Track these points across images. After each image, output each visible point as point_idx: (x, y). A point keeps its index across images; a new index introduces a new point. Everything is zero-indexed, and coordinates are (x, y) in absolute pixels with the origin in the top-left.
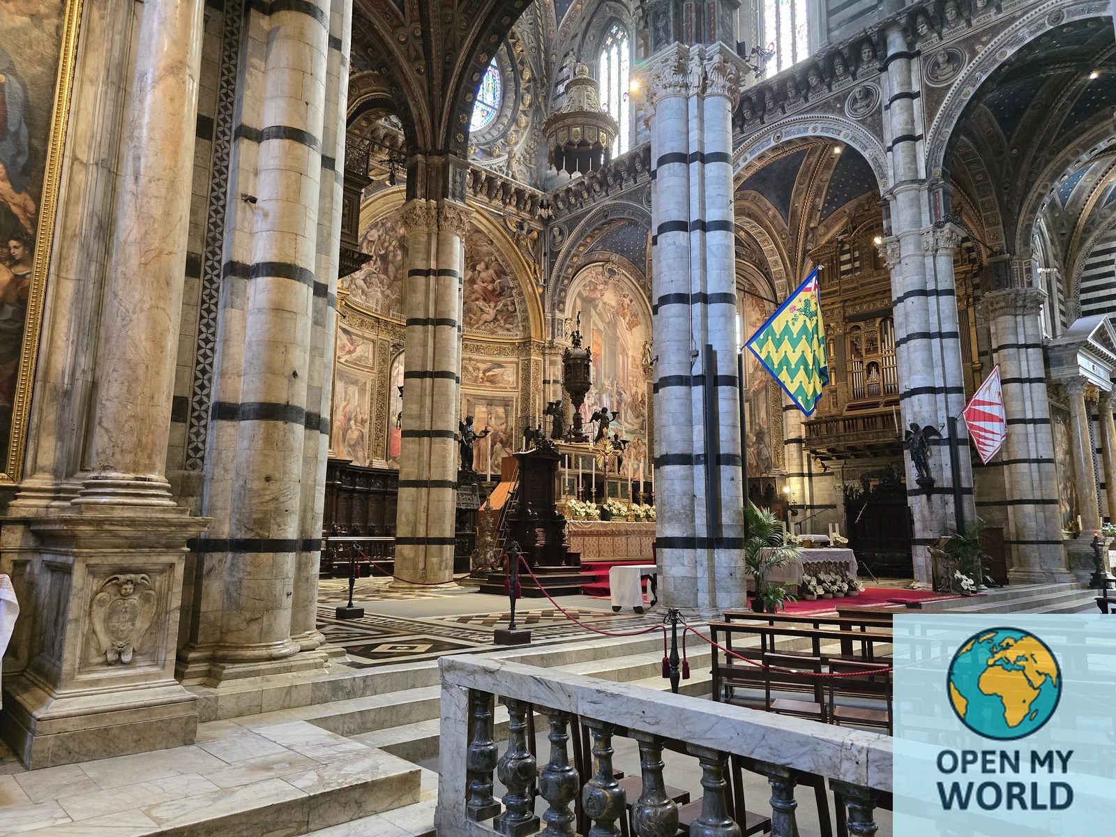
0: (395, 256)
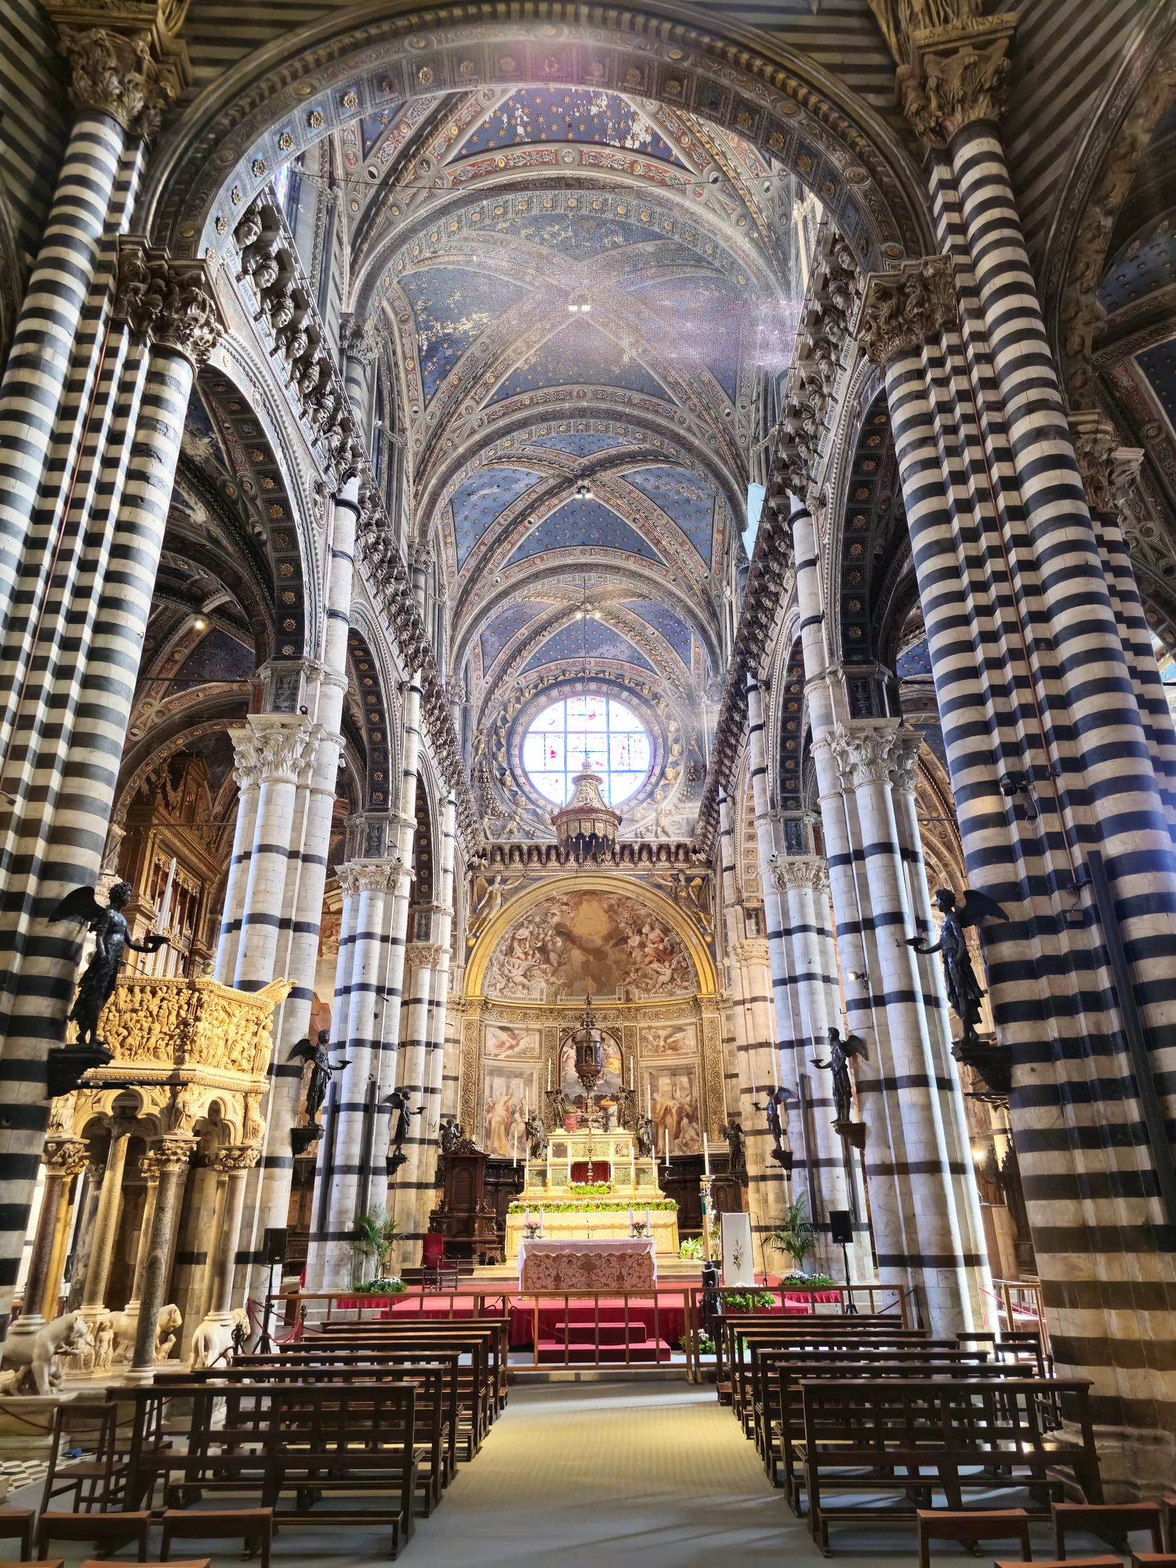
0: (554, 944)
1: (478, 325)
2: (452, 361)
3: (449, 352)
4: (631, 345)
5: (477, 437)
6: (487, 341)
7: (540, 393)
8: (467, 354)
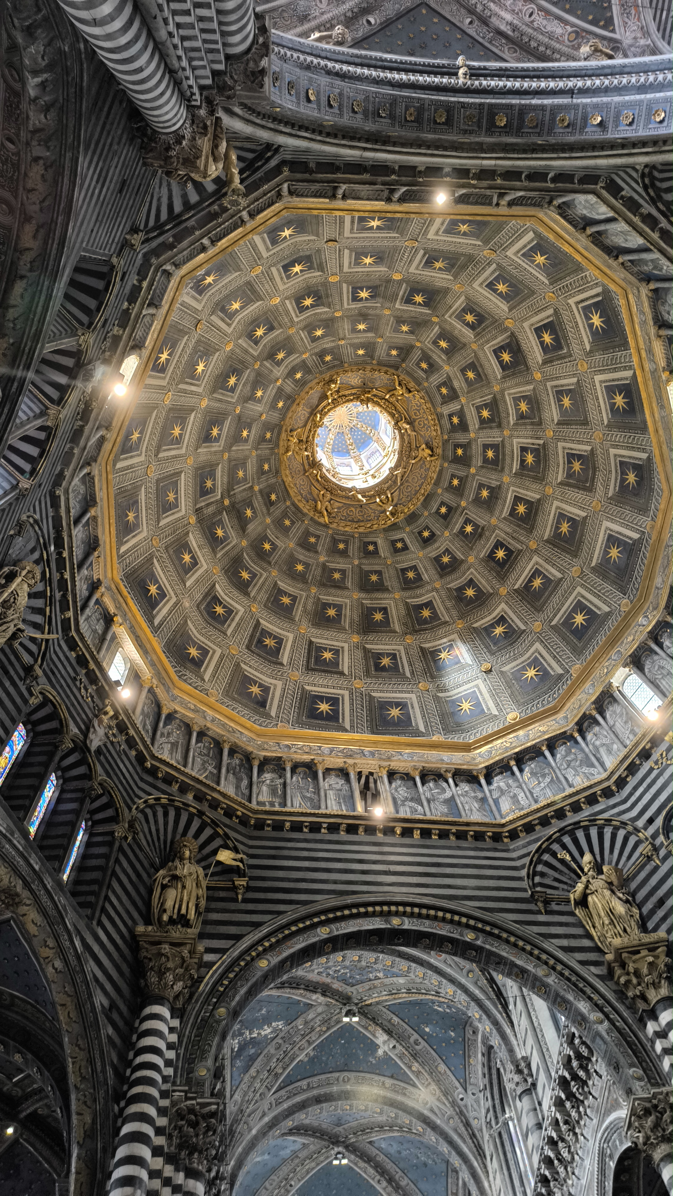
1: (275, 1030)
2: (252, 1059)
3: (252, 1051)
4: (385, 1042)
5: (266, 1119)
6: (280, 1041)
7: (315, 1079)
8: (265, 1052)
